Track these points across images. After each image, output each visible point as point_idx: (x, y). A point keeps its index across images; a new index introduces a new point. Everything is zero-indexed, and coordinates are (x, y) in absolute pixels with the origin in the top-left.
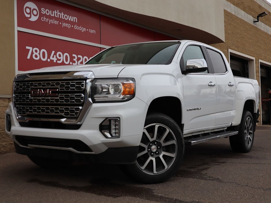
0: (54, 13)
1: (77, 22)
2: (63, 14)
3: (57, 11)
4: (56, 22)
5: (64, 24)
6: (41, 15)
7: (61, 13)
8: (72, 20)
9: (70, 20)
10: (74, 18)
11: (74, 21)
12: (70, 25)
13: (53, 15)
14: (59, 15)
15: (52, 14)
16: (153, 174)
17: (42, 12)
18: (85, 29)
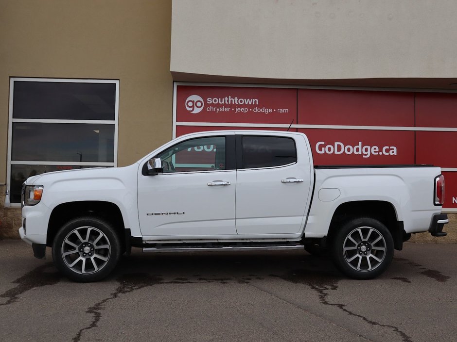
0: (225, 100)
1: (257, 104)
2: (236, 99)
3: (228, 98)
4: (226, 109)
5: (238, 110)
6: (207, 105)
7: (234, 98)
8: (250, 103)
9: (247, 103)
10: (254, 100)
11: (254, 103)
12: (246, 110)
13: (223, 102)
14: (232, 101)
15: (221, 101)
16: (81, 273)
17: (208, 102)
18: (270, 110)
